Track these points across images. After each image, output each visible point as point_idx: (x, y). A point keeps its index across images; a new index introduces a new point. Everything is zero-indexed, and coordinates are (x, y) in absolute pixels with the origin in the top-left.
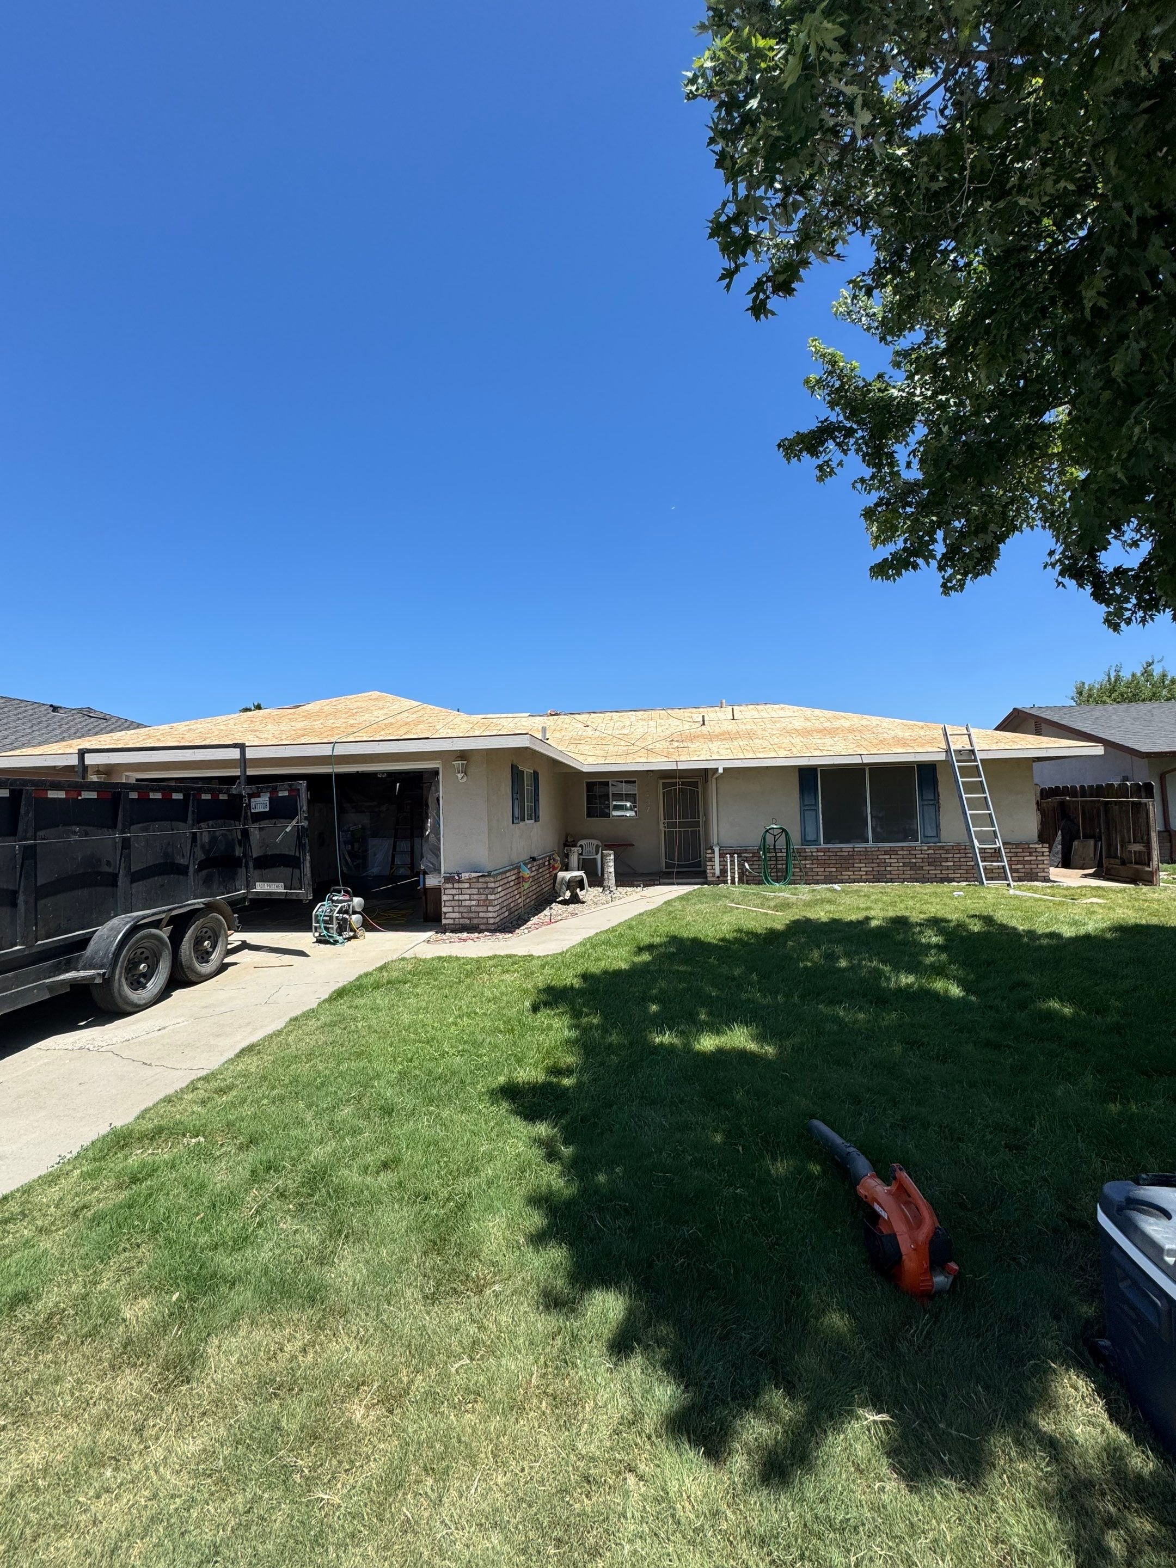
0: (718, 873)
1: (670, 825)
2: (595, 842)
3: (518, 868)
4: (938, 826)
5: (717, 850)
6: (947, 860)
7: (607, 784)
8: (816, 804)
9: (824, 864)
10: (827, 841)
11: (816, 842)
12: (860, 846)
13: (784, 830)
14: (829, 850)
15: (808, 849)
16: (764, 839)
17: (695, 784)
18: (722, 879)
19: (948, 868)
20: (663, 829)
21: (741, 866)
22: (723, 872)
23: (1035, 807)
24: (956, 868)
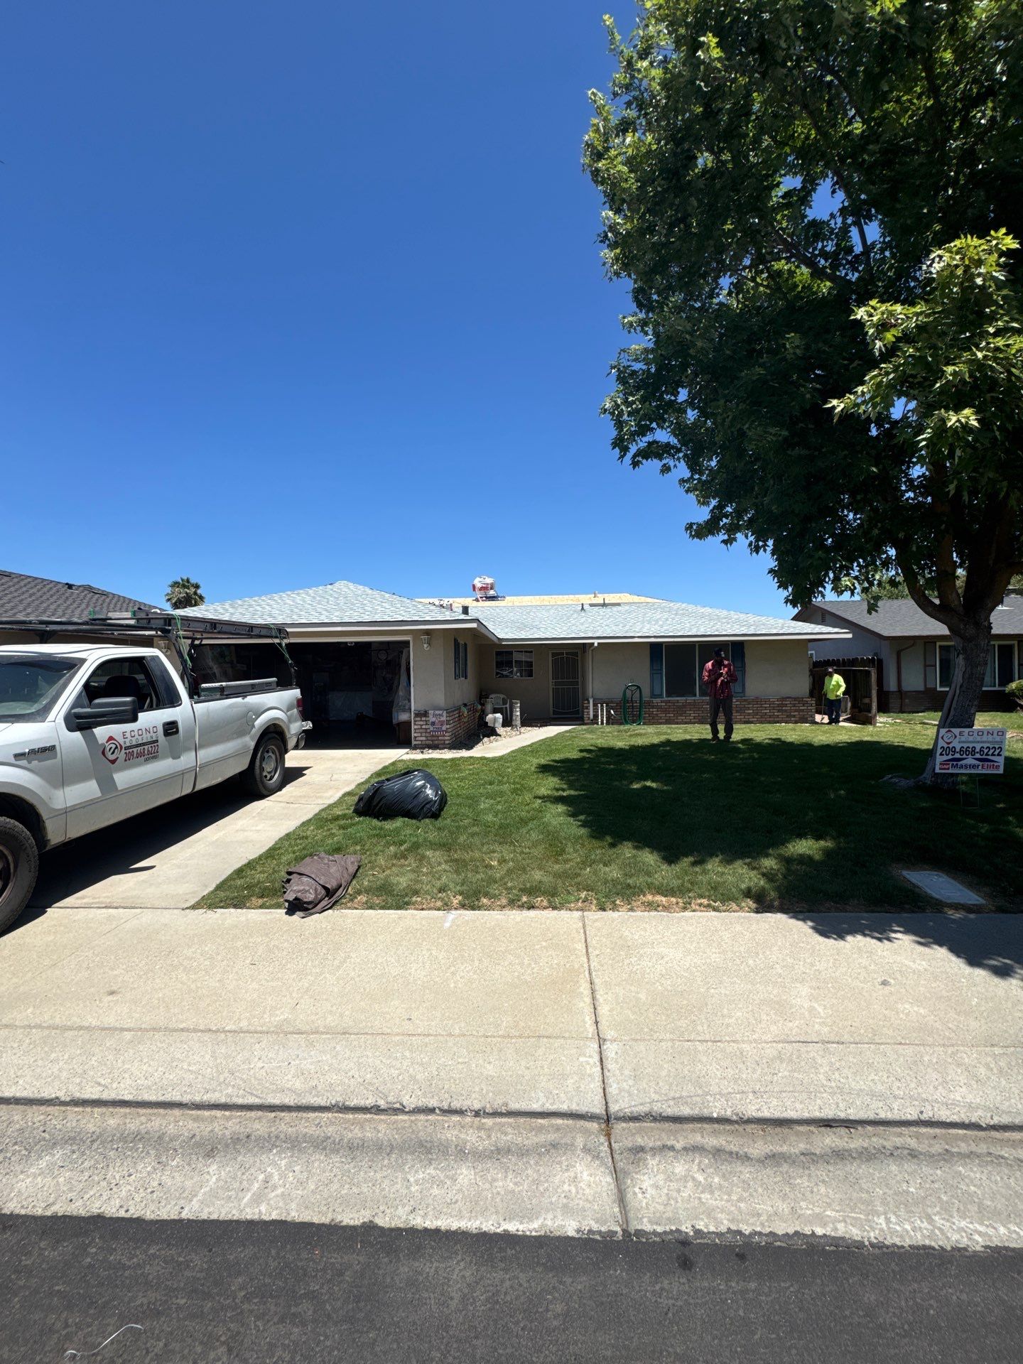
0: (591, 717)
1: (556, 684)
2: (502, 696)
3: (459, 709)
4: (744, 685)
5: (591, 701)
6: (749, 709)
7: (511, 653)
8: (661, 669)
9: (666, 711)
10: (669, 695)
11: (660, 696)
12: (690, 699)
13: (638, 687)
14: (669, 701)
15: (655, 700)
16: (625, 692)
17: (576, 654)
18: (595, 721)
19: (749, 714)
20: (551, 687)
21: (608, 712)
22: (596, 716)
23: (808, 673)
24: (755, 714)
